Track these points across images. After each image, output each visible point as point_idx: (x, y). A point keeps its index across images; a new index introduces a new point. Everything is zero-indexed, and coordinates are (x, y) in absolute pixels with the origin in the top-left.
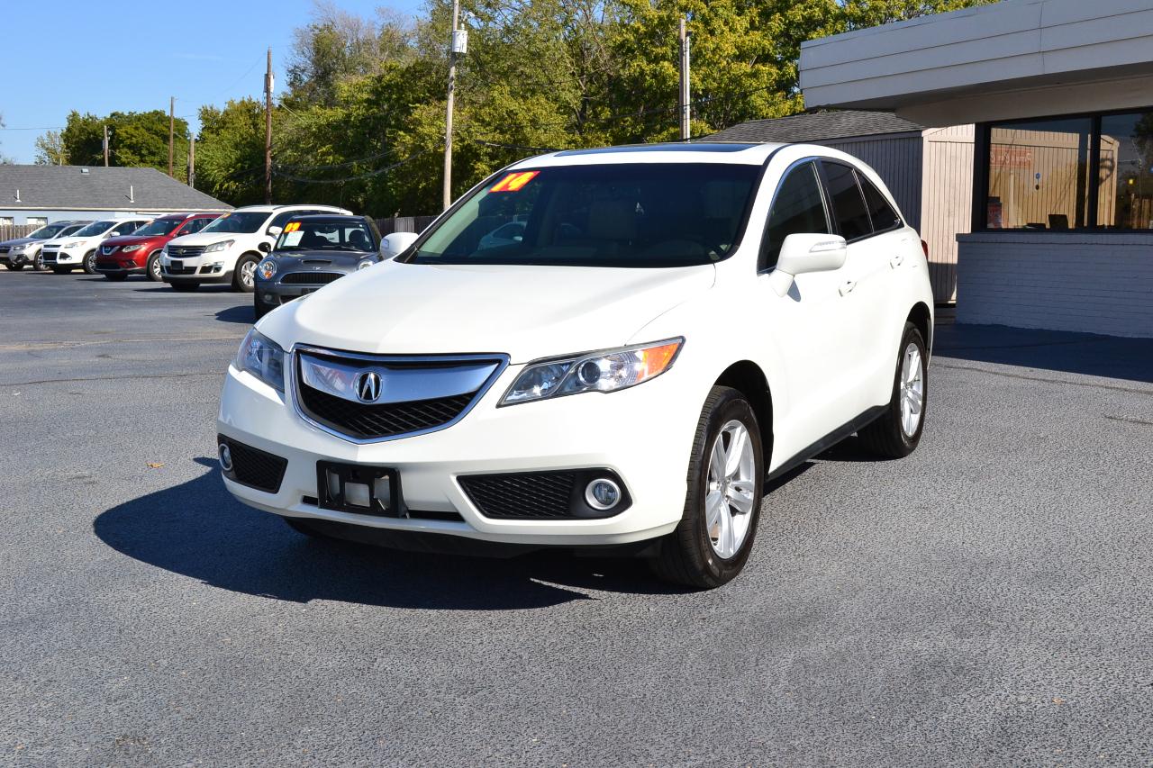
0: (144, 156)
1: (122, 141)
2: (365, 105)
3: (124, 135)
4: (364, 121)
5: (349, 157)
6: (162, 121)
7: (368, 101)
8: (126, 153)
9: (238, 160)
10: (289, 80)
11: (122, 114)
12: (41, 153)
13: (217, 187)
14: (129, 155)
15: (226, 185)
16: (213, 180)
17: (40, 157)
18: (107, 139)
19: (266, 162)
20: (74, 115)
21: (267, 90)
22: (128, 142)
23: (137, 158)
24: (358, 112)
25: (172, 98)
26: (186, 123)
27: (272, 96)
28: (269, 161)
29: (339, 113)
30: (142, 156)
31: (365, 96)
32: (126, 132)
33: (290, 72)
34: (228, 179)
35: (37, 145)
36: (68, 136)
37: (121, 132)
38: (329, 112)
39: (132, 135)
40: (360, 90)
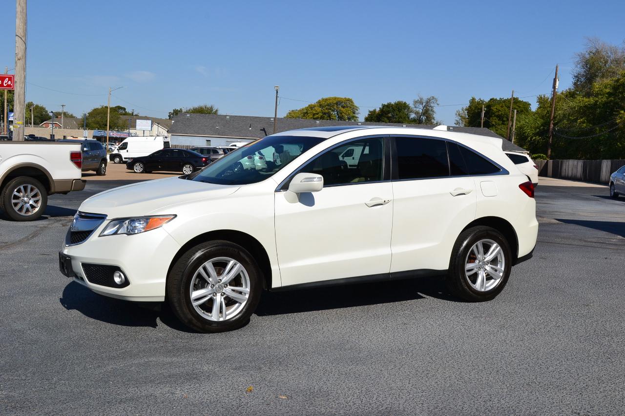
0: (505, 121)
1: (494, 113)
2: (607, 95)
3: (495, 110)
4: (605, 104)
5: (594, 124)
6: (516, 103)
7: (609, 93)
8: (495, 119)
9: (542, 125)
10: (574, 82)
11: (496, 99)
12: (458, 118)
13: (529, 139)
14: (497, 121)
15: (534, 138)
16: (528, 135)
17: (457, 121)
18: (483, 112)
19: (550, 126)
20: (473, 99)
21: (554, 87)
22: (497, 114)
23: (501, 122)
24: (603, 99)
25: (513, 91)
26: (530, 104)
27: (556, 90)
28: (552, 126)
29: (592, 100)
30: (503, 121)
31: (608, 90)
32: (496, 109)
33: (575, 77)
34: (535, 135)
35: (456, 114)
36: (469, 110)
37: (494, 109)
38: (586, 99)
39: (499, 110)
40: (606, 87)
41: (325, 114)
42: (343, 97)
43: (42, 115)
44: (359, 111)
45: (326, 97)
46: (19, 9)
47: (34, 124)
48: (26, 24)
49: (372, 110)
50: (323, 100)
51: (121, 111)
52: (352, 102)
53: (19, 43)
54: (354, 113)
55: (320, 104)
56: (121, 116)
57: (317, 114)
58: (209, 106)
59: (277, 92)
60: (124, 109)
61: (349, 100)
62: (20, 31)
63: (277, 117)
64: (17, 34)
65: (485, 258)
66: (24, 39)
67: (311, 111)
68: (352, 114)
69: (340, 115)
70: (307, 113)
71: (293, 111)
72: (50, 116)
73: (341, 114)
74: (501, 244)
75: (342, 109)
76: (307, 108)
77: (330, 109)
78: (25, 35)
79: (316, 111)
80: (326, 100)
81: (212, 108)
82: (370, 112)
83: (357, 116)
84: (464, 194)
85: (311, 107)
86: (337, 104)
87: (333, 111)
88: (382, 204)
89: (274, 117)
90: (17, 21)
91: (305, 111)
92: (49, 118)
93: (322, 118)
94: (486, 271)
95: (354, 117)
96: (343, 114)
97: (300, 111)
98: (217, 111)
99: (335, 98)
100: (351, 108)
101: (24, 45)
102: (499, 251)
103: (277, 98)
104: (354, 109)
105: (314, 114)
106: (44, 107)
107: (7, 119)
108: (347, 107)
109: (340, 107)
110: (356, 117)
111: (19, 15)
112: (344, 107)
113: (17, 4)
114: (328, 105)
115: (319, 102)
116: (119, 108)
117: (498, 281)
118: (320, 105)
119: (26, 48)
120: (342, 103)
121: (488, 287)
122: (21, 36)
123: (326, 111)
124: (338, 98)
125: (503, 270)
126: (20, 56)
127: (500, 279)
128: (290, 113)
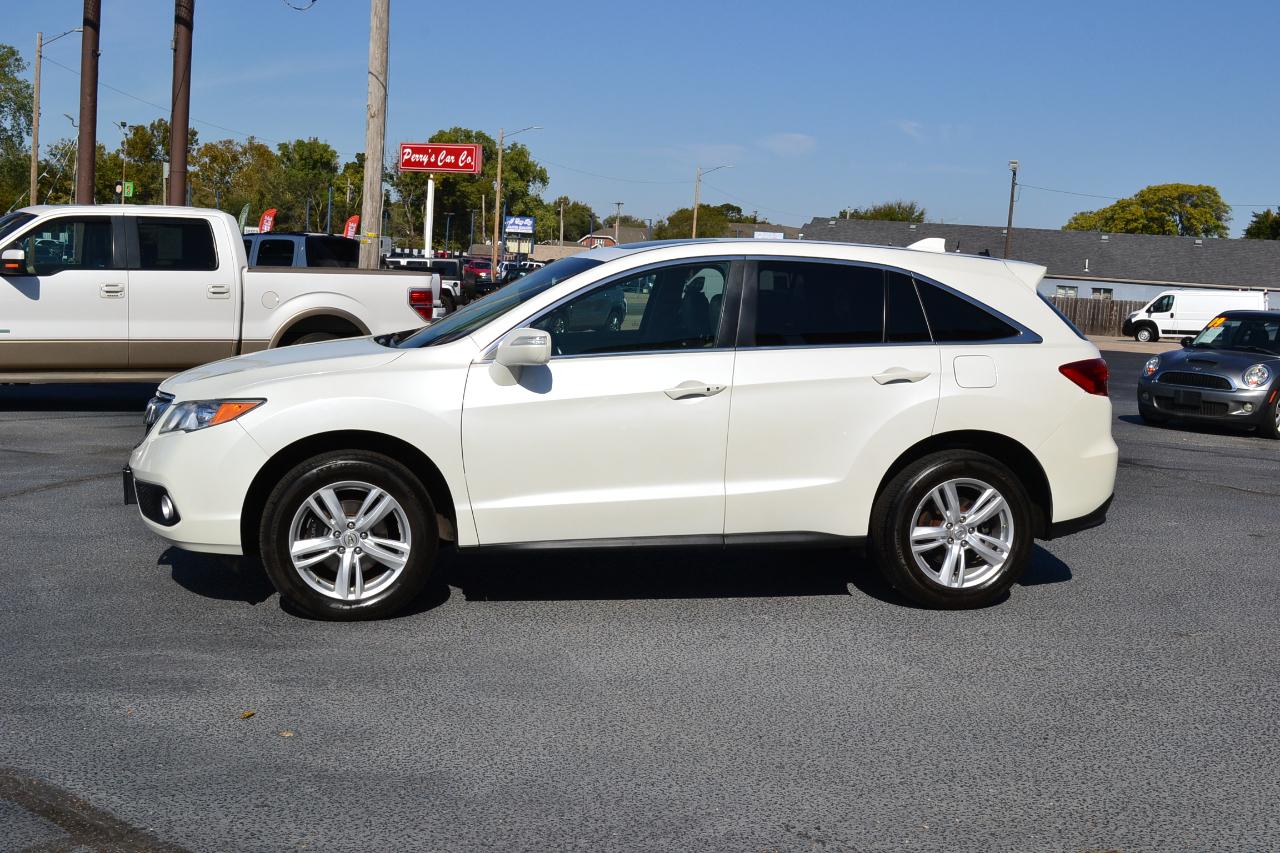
41: (1152, 220)
42: (1195, 183)
43: (583, 223)
44: (1231, 214)
45: (1157, 185)
46: (374, 22)
47: (565, 238)
48: (386, 50)
49: (1261, 211)
50: (1150, 189)
51: (733, 215)
52: (1215, 195)
53: (374, 87)
54: (1219, 218)
55: (1143, 200)
56: (730, 225)
57: (1136, 220)
58: (906, 203)
59: (1015, 174)
60: (739, 210)
61: (1210, 191)
62: (375, 65)
63: (1013, 226)
64: (372, 70)
65: (965, 518)
66: (381, 79)
67: (1122, 215)
68: (1213, 222)
69: (1186, 223)
70: (1112, 218)
71: (1082, 214)
72: (600, 224)
73: (1189, 220)
74: (1002, 489)
75: (1192, 210)
76: (1113, 209)
77: (1165, 210)
78: (386, 72)
79: (1134, 214)
80: (1158, 190)
81: (912, 208)
82: (1256, 216)
83: (1225, 224)
84: (909, 381)
85: (1123, 206)
86: (1180, 198)
87: (1173, 214)
88: (703, 395)
89: (1006, 225)
90: (372, 45)
91: (1108, 215)
92: (597, 228)
93: (1145, 229)
94: (967, 547)
95: (1217, 227)
96: (1192, 221)
97: (1097, 214)
98: (922, 214)
99: (1177, 187)
100: (1211, 207)
101: (382, 88)
102: (1001, 504)
103: (1013, 187)
104: (1218, 210)
105: (1128, 222)
106: (589, 206)
107: (500, 229)
108: (1203, 205)
109: (1188, 205)
110: (1225, 228)
111: (374, 34)
112: (1195, 206)
113: (372, 13)
114: (1161, 201)
115: (1141, 194)
116: (729, 208)
117: (997, 568)
118: (1143, 202)
119: (386, 95)
120: (1192, 196)
121: (969, 580)
122: (376, 74)
123: (1156, 214)
124: (1185, 186)
125: (1010, 546)
126: (374, 110)
127: (1001, 565)
128: (1076, 219)
